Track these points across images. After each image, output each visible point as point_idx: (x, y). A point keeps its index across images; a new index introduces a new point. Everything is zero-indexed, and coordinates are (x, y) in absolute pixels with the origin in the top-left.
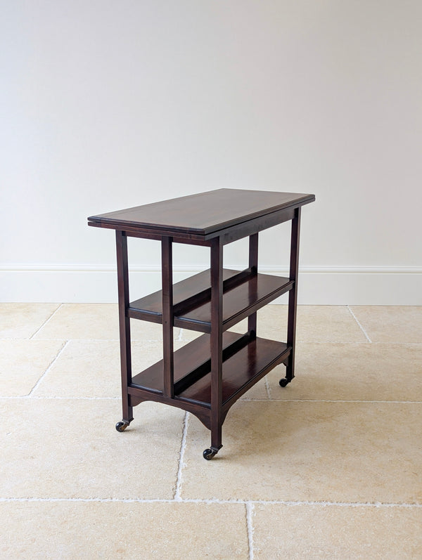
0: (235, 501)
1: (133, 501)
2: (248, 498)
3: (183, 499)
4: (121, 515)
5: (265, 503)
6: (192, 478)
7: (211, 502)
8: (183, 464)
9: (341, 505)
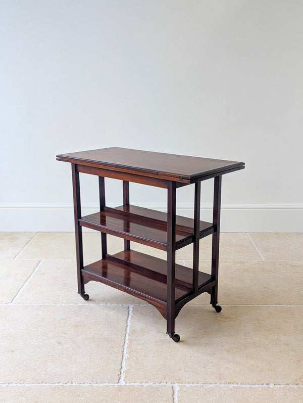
0: (164, 384)
1: (88, 384)
2: (175, 381)
3: (126, 383)
4: (79, 396)
5: (187, 385)
6: (132, 366)
7: (147, 385)
8: (126, 356)
9: (244, 386)
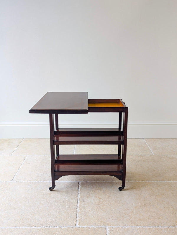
0: (101, 227)
1: (59, 227)
2: (107, 225)
3: (79, 226)
5: (114, 227)
6: (83, 216)
7: (91, 227)
8: (79, 211)
9: (145, 227)
